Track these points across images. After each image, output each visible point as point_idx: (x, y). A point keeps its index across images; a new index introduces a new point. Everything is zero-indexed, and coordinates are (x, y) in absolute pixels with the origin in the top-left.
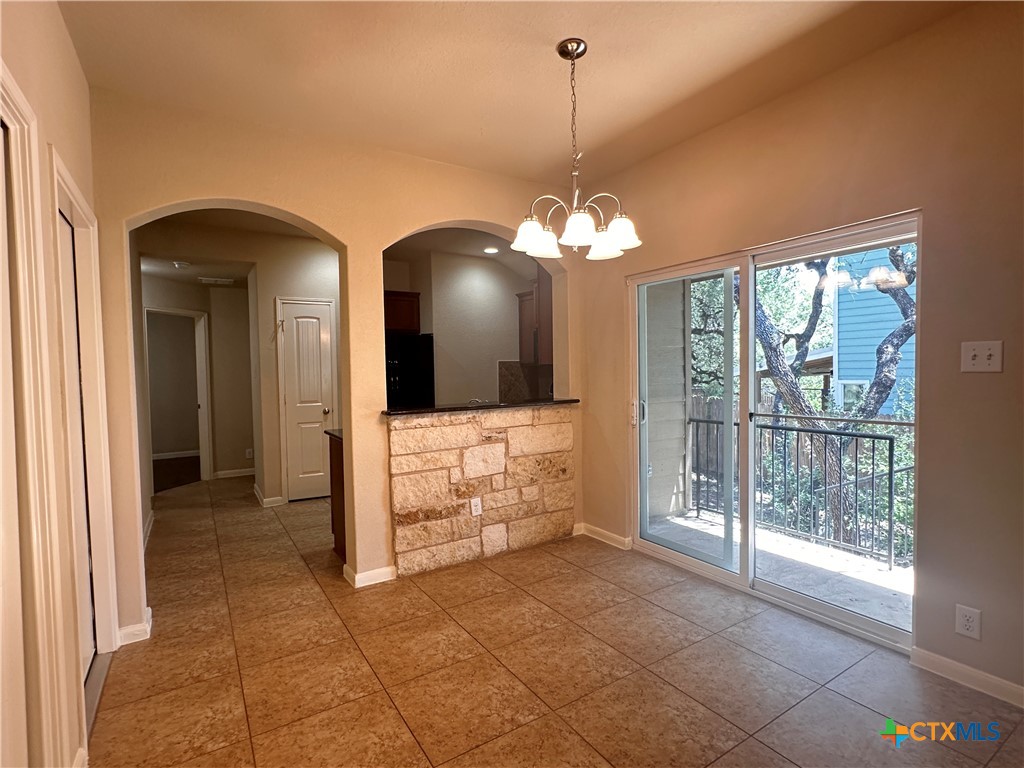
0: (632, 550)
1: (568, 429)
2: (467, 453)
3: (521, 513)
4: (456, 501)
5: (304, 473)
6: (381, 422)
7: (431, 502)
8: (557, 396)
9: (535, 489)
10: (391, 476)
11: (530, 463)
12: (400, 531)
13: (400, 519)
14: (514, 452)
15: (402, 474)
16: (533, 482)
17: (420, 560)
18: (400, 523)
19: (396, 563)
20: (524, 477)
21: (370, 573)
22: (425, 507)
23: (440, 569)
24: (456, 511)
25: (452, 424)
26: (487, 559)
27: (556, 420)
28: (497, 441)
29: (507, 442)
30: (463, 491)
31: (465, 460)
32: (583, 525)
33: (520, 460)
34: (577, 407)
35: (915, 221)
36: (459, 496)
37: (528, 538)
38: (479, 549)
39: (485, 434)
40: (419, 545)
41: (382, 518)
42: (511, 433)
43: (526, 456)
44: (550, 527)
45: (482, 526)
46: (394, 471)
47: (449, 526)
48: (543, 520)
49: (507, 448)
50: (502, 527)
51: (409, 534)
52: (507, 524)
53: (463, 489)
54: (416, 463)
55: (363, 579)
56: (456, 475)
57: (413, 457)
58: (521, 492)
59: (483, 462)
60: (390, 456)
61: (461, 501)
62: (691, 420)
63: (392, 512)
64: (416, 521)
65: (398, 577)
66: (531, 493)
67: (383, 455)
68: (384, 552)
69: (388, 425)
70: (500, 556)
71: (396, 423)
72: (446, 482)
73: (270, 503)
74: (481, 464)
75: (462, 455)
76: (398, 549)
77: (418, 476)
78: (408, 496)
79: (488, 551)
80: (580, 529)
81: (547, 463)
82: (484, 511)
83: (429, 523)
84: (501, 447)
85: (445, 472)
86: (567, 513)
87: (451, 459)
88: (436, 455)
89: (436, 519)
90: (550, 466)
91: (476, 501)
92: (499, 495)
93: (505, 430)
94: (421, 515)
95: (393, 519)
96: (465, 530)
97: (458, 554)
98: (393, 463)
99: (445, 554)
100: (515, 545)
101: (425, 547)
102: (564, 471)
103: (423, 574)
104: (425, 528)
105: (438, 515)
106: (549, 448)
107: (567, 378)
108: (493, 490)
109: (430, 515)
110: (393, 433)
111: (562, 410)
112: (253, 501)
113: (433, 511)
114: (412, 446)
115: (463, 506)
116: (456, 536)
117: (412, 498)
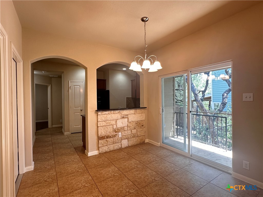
0: (160, 146)
1: (144, 115)
2: (118, 121)
3: (131, 136)
4: (115, 134)
5: (75, 126)
6: (96, 113)
7: (108, 134)
8: (141, 106)
9: (135, 130)
10: (98, 127)
11: (134, 124)
12: (100, 141)
13: (100, 138)
14: (130, 121)
15: (101, 126)
16: (135, 128)
17: (105, 149)
18: (100, 139)
19: (99, 150)
20: (133, 127)
21: (92, 152)
22: (107, 135)
23: (110, 151)
24: (115, 136)
25: (114, 113)
26: (123, 149)
27: (141, 112)
28: (126, 118)
29: (128, 118)
30: (117, 131)
31: (117, 123)
32: (148, 140)
33: (132, 123)
34: (146, 109)
35: (231, 63)
36: (115, 132)
37: (133, 143)
38: (121, 146)
39: (122, 116)
40: (105, 145)
41: (96, 138)
42: (129, 116)
43: (133, 122)
44: (139, 140)
45: (122, 140)
46: (99, 126)
47: (113, 140)
48: (137, 138)
49: (128, 120)
50: (127, 140)
51: (102, 142)
52: (128, 139)
53: (117, 130)
54: (104, 124)
55: (90, 154)
56: (115, 127)
57: (104, 122)
58: (132, 131)
59: (122, 123)
60: (98, 122)
61: (116, 134)
62: (175, 113)
63: (98, 136)
64: (104, 139)
65: (99, 153)
66: (134, 131)
67: (96, 122)
68: (96, 147)
69: (97, 114)
70: (126, 148)
71: (99, 113)
72: (112, 128)
73: (66, 134)
74: (121, 124)
75: (116, 121)
76: (99, 146)
77: (105, 127)
78: (102, 132)
79: (123, 146)
80: (147, 141)
81: (138, 124)
82: (122, 136)
83: (107, 139)
85: (112, 126)
86: (143, 137)
87: (114, 122)
88: (110, 122)
89: (110, 138)
90: (139, 124)
91: (120, 133)
92: (126, 132)
93: (128, 115)
94: (105, 137)
95: (98, 138)
96: (117, 141)
97: (115, 147)
98: (98, 124)
99: (112, 147)
100: (130, 145)
101: (106, 145)
102: (143, 126)
103: (106, 153)
104: (107, 141)
105: (110, 137)
106: (139, 120)
107: (144, 102)
108: (124, 131)
109: (108, 137)
110: (98, 116)
111: (142, 110)
112: (62, 133)
113: (109, 136)
114: (103, 119)
115: (116, 135)
116: (115, 143)
117: (103, 133)
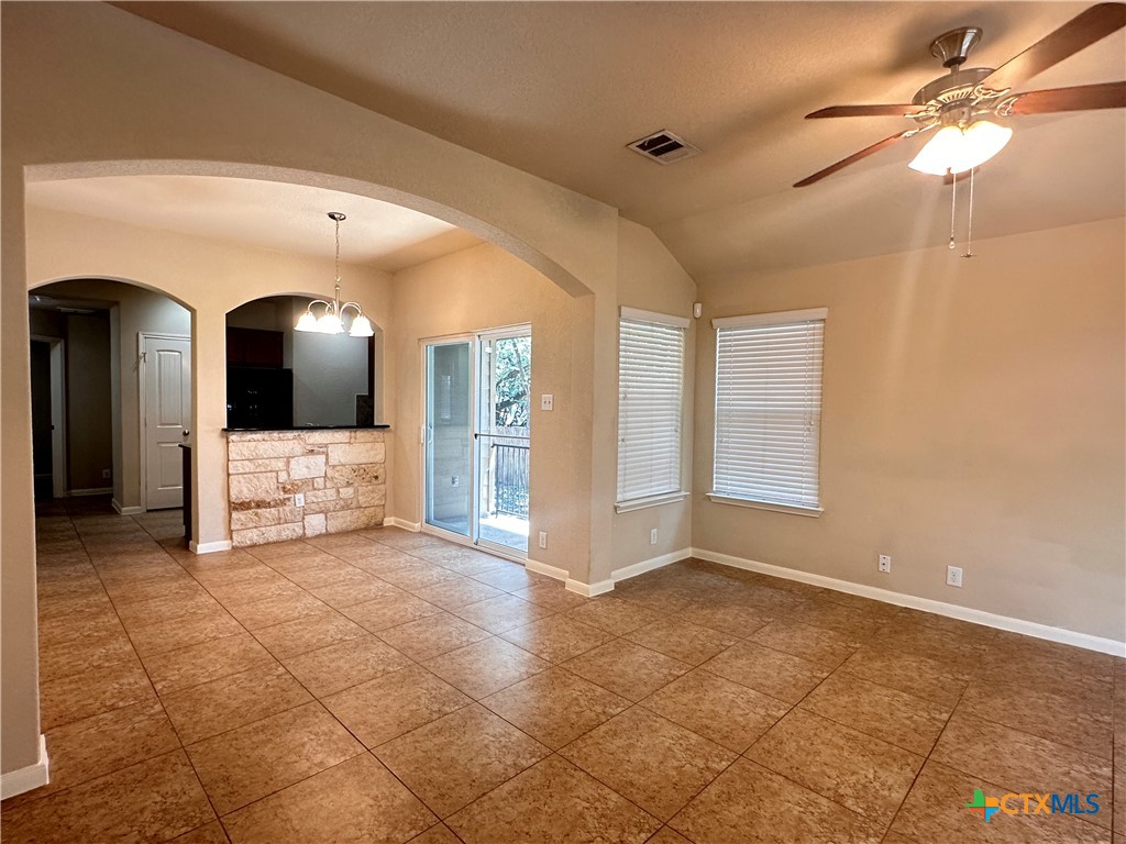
0: (420, 532)
1: (380, 447)
2: (293, 461)
3: (338, 507)
4: (282, 496)
5: (163, 486)
6: (222, 436)
7: (262, 496)
8: (376, 424)
9: (351, 490)
10: (229, 475)
11: (347, 471)
12: (235, 515)
13: (235, 506)
14: (332, 462)
15: (238, 474)
16: (349, 484)
17: (252, 536)
18: (235, 509)
19: (231, 538)
20: (342, 481)
21: (209, 544)
22: (257, 499)
23: (268, 544)
24: (283, 502)
25: (280, 439)
26: (308, 538)
27: (370, 440)
28: (318, 453)
29: (327, 455)
30: (289, 489)
31: (291, 466)
32: (392, 518)
33: (338, 468)
34: (390, 431)
36: (285, 492)
37: (344, 525)
38: (301, 532)
39: (309, 448)
40: (250, 525)
41: (222, 505)
42: (330, 448)
43: (344, 465)
44: (364, 519)
45: (305, 514)
46: (231, 472)
47: (276, 513)
48: (357, 513)
49: (327, 459)
50: (322, 516)
51: (242, 517)
52: (326, 514)
53: (289, 487)
54: (249, 467)
55: (203, 548)
56: (283, 477)
57: (247, 462)
58: (338, 492)
59: (301, 469)
60: (228, 460)
61: (287, 496)
62: (494, 445)
63: (229, 501)
64: (249, 508)
65: (233, 547)
66: (347, 492)
67: (224, 461)
68: (222, 530)
69: (227, 439)
70: (319, 536)
71: (234, 437)
72: (275, 481)
73: (126, 511)
74: (305, 469)
75: (289, 462)
76: (233, 528)
77: (250, 476)
78: (242, 490)
79: (309, 533)
80: (389, 521)
81: (362, 471)
82: (306, 503)
83: (259, 511)
84: (323, 457)
85: (274, 474)
86: (378, 510)
87: (280, 465)
88: (267, 462)
89: (266, 507)
90: (366, 474)
91: (300, 496)
92: (320, 493)
93: (326, 446)
94: (253, 504)
95: (230, 506)
96: (290, 517)
97: (283, 534)
98: (230, 466)
99: (272, 534)
100: (332, 530)
101: (256, 527)
102: (376, 477)
103: (254, 546)
104: (256, 514)
105: (268, 505)
106: (365, 461)
107: (382, 414)
108: (315, 489)
109: (259, 505)
110: (230, 444)
111: (375, 433)
113: (263, 502)
114: (246, 453)
115: (289, 499)
116: (282, 521)
117: (245, 491)
